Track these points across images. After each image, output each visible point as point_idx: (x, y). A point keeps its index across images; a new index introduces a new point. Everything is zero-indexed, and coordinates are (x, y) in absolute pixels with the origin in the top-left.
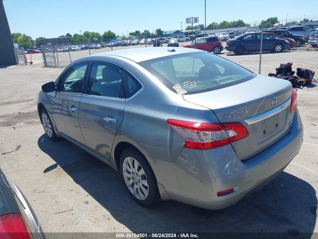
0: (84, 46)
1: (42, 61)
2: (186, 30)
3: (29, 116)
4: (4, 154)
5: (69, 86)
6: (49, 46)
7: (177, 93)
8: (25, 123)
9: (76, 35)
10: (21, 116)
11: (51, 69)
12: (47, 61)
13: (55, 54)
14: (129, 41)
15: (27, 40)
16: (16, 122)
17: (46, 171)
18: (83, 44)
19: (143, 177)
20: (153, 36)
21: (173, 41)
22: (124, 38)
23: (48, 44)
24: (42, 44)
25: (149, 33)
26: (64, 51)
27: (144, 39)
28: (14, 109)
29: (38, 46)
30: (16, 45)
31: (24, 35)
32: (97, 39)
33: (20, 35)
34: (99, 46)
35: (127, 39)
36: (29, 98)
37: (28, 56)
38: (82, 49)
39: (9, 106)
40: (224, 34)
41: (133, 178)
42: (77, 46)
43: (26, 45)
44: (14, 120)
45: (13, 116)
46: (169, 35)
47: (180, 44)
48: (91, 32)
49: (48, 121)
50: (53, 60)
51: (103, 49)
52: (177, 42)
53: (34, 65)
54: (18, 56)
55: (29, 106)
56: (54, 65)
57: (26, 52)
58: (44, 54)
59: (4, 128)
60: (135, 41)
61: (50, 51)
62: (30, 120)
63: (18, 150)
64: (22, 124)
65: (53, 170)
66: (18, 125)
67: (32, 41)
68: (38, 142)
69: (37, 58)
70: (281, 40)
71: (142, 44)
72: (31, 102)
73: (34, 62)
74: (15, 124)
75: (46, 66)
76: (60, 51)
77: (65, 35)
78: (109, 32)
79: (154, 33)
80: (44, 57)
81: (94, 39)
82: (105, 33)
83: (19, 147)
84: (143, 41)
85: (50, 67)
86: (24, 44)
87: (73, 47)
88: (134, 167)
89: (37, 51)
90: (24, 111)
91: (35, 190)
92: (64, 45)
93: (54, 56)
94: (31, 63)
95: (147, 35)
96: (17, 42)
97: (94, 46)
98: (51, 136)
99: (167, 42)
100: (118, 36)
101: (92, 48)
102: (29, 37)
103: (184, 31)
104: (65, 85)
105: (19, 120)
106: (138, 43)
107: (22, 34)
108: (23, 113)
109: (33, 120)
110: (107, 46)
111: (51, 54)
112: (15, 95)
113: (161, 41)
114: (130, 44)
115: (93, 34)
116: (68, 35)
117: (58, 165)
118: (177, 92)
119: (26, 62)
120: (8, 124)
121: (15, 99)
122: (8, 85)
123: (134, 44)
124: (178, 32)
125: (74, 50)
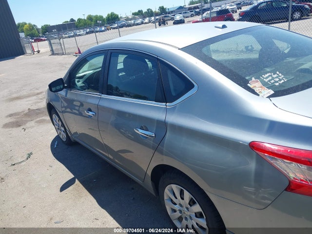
0: (88, 30)
1: (49, 49)
2: (189, 5)
3: (39, 113)
4: (14, 165)
5: (81, 81)
6: (54, 34)
7: (258, 95)
8: (36, 122)
9: (79, 20)
10: (31, 114)
11: (59, 56)
12: (54, 48)
13: (61, 40)
14: (132, 22)
15: (33, 28)
16: (26, 122)
17: (63, 188)
18: (86, 28)
19: (199, 215)
20: (157, 14)
21: (178, 17)
22: (127, 19)
23: (53, 31)
24: (48, 32)
25: (152, 11)
26: (69, 37)
27: (147, 18)
28: (23, 106)
29: (44, 33)
30: (22, 35)
31: (30, 24)
32: (101, 22)
33: (26, 24)
34: (103, 29)
35: (131, 20)
36: (38, 91)
37: (34, 44)
38: (87, 33)
39: (18, 102)
40: (231, 5)
41: (180, 211)
42: (82, 31)
43: (32, 34)
44: (24, 119)
45: (22, 114)
46: (172, 12)
47: (186, 20)
48: (94, 15)
49: (60, 123)
50: (59, 47)
51: (108, 31)
52: (182, 18)
53: (41, 53)
54: (25, 45)
55: (39, 101)
56: (61, 52)
57: (33, 41)
58: (50, 42)
59: (13, 129)
60: (139, 21)
61: (56, 38)
62: (41, 118)
63: (29, 159)
64: (32, 123)
65: (71, 188)
66: (28, 125)
67: (38, 29)
68: (51, 147)
69: (43, 46)
70: (301, 6)
71: (146, 23)
72: (40, 96)
73: (42, 51)
74: (25, 124)
75: (53, 54)
76: (66, 38)
77: (69, 21)
78: (112, 14)
79: (157, 11)
80: (50, 44)
81: (98, 22)
82: (108, 15)
83: (29, 155)
84: (147, 20)
85: (58, 54)
86: (30, 33)
87: (78, 32)
88: (183, 199)
89: (43, 38)
90: (34, 107)
91: (51, 219)
92: (69, 31)
93: (60, 43)
94: (39, 52)
95: (150, 13)
96: (23, 32)
97: (98, 29)
98: (64, 140)
99: (172, 19)
100: (121, 17)
101: (97, 32)
102: (34, 25)
103: (187, 6)
104: (77, 80)
105: (29, 119)
106: (142, 23)
107: (27, 23)
108: (33, 110)
109: (43, 118)
110: (111, 28)
111: (57, 41)
112: (24, 88)
113: (166, 19)
114: (134, 25)
115: (96, 17)
116: (72, 20)
117: (77, 180)
118: (258, 92)
119: (33, 51)
120: (17, 124)
121: (24, 93)
122: (16, 77)
123: (138, 24)
124: (181, 8)
125: (80, 35)
